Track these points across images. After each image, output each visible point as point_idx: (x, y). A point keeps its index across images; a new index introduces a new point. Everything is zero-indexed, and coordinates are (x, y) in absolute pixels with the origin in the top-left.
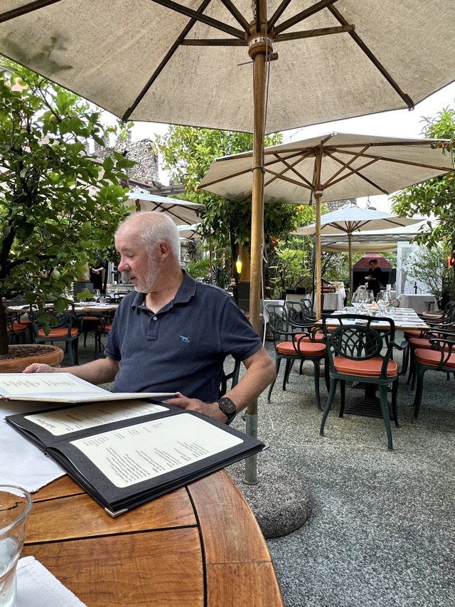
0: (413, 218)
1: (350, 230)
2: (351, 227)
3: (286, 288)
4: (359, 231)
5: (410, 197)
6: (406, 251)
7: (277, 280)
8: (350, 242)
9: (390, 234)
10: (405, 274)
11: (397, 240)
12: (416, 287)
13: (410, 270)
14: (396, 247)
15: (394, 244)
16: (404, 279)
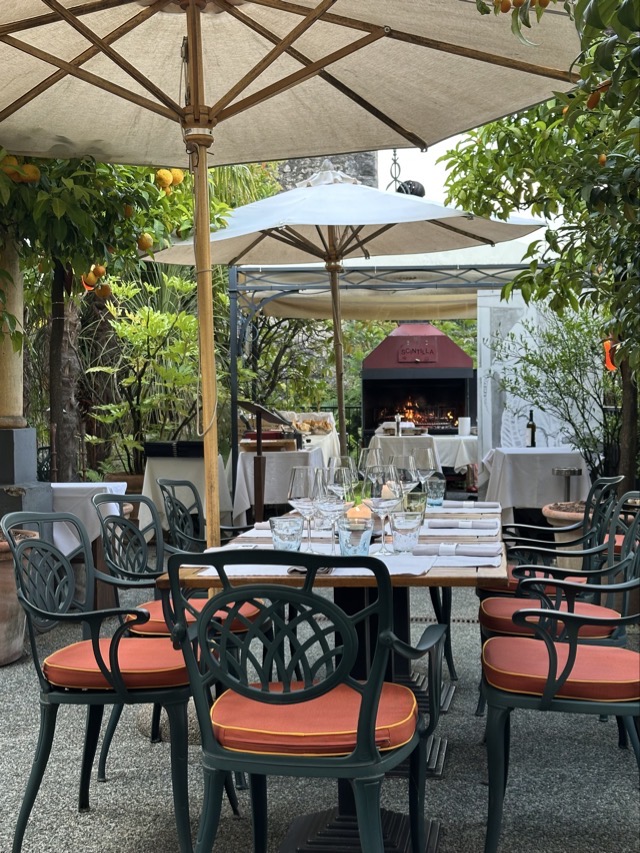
0: (510, 221)
1: (333, 254)
2: (335, 245)
3: (148, 437)
4: (367, 255)
5: (497, 156)
6: (502, 319)
7: (116, 410)
8: (334, 289)
9: (453, 268)
10: (500, 387)
11: (475, 286)
12: (532, 427)
13: (513, 378)
14: (473, 305)
15: (467, 297)
16: (500, 405)
